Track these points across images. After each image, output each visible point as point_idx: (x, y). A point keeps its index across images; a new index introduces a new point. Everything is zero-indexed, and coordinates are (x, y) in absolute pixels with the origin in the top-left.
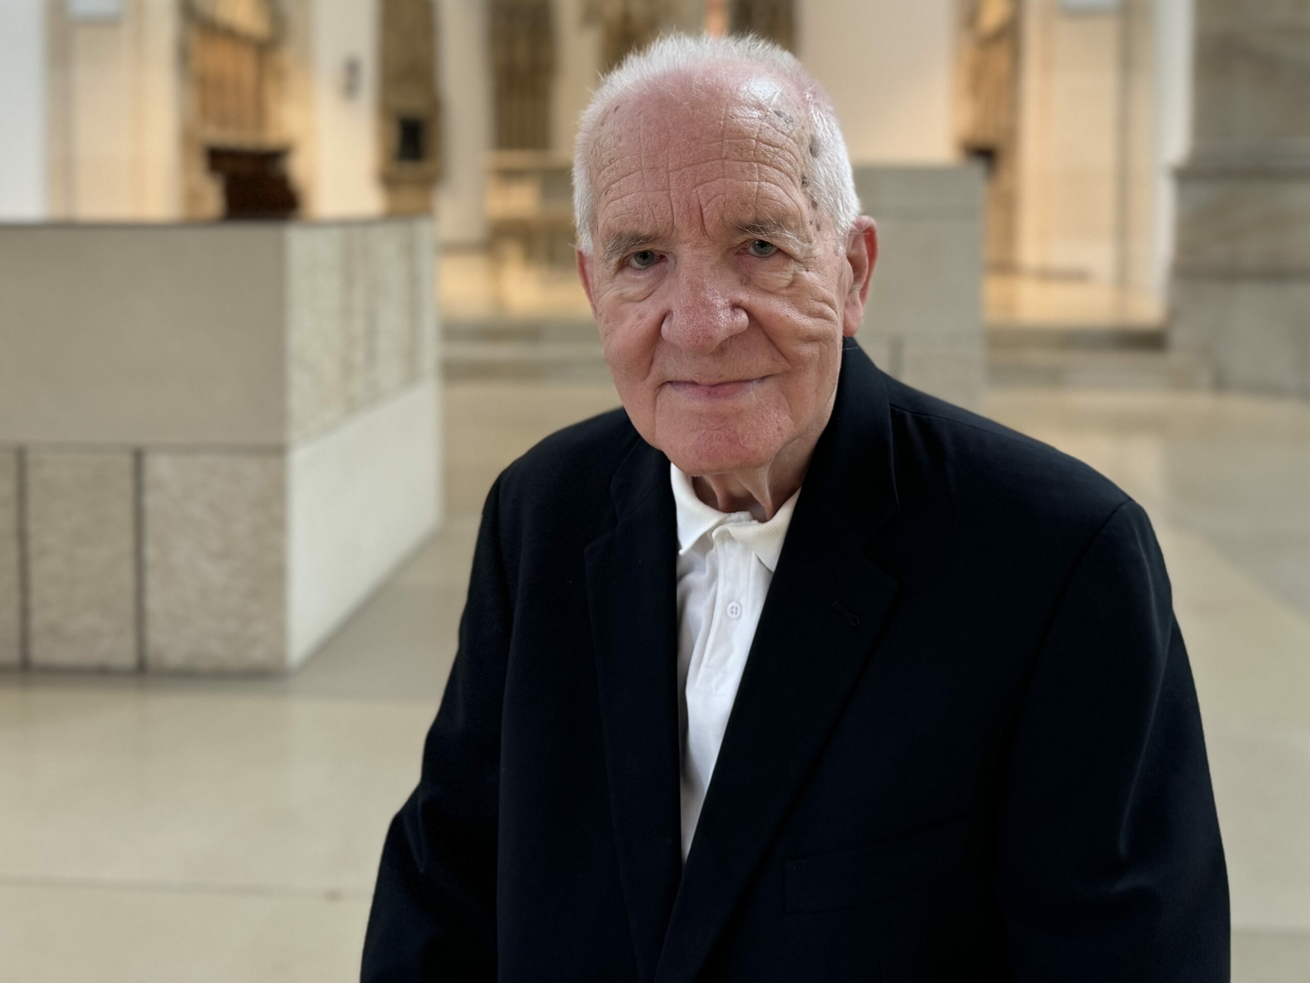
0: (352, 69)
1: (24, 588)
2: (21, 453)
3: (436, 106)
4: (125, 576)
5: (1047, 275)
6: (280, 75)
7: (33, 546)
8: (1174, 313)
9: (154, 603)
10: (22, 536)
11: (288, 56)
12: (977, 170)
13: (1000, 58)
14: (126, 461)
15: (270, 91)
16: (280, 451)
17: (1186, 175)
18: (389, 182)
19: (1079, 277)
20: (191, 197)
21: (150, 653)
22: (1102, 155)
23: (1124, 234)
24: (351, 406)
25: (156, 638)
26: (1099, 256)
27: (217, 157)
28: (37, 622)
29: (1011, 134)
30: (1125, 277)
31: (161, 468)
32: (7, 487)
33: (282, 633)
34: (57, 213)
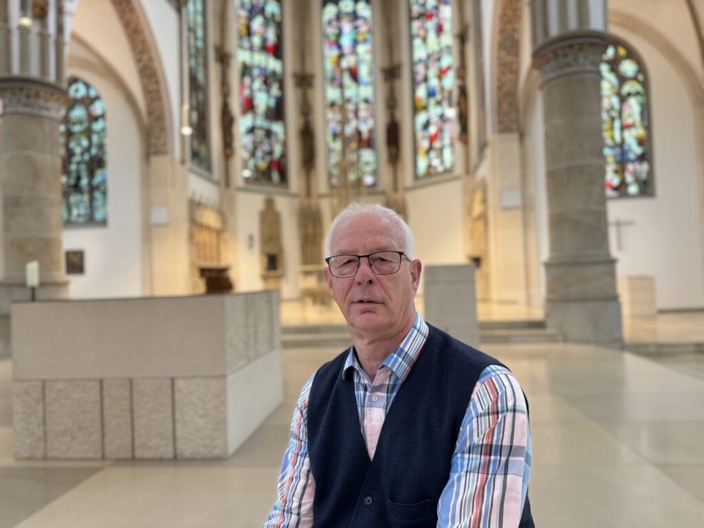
0: (251, 238)
1: (133, 430)
2: (131, 381)
3: (281, 250)
4: (169, 425)
5: (501, 302)
6: (225, 242)
7: (136, 415)
8: (547, 315)
9: (179, 434)
10: (132, 411)
11: (227, 236)
12: (473, 265)
13: (481, 226)
14: (169, 382)
15: (223, 247)
16: (223, 377)
17: (548, 266)
18: (265, 278)
19: (514, 302)
20: (195, 286)
21: (178, 452)
22: (520, 259)
23: (528, 287)
24: (249, 360)
25: (180, 447)
26: (520, 295)
27: (204, 272)
28: (137, 442)
29: (486, 251)
30: (529, 302)
31: (181, 384)
32: (127, 393)
33: (226, 443)
34: (147, 293)
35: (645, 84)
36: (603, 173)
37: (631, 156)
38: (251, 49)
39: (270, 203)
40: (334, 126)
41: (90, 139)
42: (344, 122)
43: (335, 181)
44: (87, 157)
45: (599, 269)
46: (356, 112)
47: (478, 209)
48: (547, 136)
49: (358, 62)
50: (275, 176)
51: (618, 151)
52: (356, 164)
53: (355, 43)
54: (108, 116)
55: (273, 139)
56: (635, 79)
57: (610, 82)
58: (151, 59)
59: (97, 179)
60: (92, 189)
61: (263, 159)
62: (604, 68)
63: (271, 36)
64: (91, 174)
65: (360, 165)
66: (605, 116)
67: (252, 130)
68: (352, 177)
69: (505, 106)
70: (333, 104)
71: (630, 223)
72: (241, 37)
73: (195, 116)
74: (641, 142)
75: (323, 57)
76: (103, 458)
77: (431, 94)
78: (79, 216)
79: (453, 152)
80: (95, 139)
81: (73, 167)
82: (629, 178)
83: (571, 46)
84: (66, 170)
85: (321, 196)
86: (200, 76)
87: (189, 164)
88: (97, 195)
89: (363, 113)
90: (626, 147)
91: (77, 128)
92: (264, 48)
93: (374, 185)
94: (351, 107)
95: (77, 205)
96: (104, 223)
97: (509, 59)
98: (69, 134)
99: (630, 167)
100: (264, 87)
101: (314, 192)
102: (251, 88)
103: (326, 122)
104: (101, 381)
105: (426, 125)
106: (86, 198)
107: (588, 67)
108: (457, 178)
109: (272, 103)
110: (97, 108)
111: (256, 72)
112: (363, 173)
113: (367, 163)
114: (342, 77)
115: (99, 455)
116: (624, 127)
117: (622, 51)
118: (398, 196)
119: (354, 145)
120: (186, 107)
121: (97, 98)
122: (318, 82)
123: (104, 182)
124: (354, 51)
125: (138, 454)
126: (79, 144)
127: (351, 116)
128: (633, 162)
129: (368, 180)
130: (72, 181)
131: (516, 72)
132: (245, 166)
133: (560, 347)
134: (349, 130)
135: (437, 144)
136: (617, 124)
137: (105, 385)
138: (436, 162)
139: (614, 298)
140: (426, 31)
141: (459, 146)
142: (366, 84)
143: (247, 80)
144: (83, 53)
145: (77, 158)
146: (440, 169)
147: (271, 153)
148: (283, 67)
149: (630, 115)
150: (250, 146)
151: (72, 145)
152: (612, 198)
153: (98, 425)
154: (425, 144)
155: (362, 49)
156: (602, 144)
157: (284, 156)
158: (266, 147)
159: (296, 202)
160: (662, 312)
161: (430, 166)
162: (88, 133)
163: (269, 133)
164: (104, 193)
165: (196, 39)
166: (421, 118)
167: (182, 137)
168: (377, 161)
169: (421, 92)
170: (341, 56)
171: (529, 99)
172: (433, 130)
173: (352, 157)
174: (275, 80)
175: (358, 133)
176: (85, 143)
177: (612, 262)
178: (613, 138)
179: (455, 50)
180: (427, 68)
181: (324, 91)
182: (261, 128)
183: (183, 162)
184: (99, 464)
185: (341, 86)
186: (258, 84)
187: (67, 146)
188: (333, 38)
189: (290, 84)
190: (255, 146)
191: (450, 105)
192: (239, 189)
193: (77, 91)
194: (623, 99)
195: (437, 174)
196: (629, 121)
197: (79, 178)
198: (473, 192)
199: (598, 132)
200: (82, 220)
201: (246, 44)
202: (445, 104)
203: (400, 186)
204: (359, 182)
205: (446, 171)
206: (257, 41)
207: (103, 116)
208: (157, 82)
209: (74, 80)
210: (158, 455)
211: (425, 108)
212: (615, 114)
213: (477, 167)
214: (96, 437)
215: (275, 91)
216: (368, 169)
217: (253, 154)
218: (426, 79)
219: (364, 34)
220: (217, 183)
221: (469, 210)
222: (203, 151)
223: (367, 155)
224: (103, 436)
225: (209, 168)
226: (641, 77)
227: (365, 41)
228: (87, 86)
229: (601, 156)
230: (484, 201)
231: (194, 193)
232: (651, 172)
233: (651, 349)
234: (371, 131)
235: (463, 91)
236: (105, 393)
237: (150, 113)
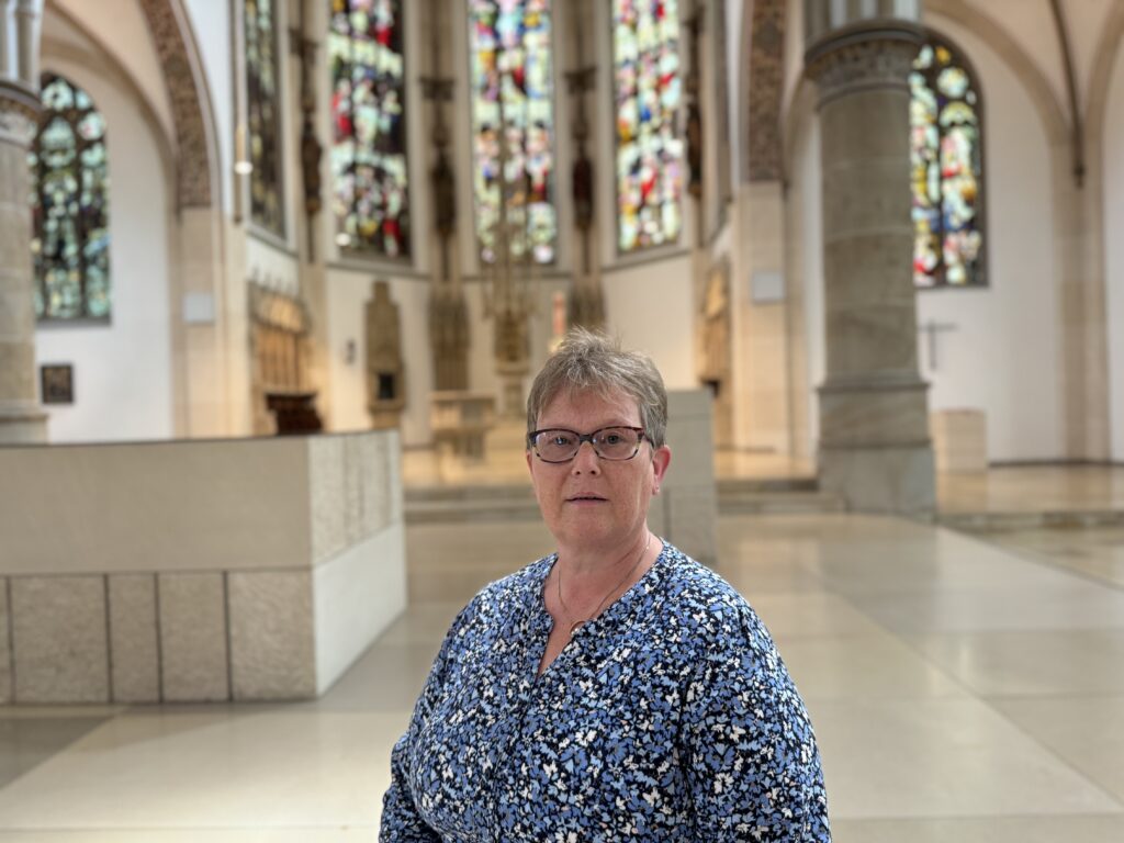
0: (351, 346)
1: (160, 656)
2: (156, 576)
3: (401, 366)
4: (220, 646)
5: (750, 451)
6: (309, 352)
7: (164, 631)
8: (821, 470)
9: (236, 661)
10: (158, 625)
11: (313, 341)
12: (708, 392)
13: (720, 330)
14: (218, 578)
15: (303, 361)
16: (308, 569)
17: (824, 392)
18: (374, 411)
19: (768, 451)
20: (258, 423)
21: (235, 689)
22: (778, 382)
23: (792, 425)
24: (351, 542)
25: (239, 681)
26: (779, 439)
27: (273, 401)
28: (167, 675)
29: (728, 372)
30: (793, 450)
31: (238, 581)
32: (148, 597)
33: (313, 675)
34: (182, 434)
35: (978, 108)
36: (911, 249)
37: (954, 222)
38: (351, 33)
39: (381, 289)
40: (485, 166)
41: (79, 179)
42: (503, 157)
43: (488, 255)
44: (74, 208)
45: (904, 398)
46: (523, 143)
47: (715, 304)
48: (827, 188)
49: (525, 62)
50: (391, 245)
51: (933, 214)
52: (522, 228)
53: (522, 28)
54: (110, 140)
55: (387, 183)
56: (963, 99)
57: (925, 104)
58: (181, 46)
59: (93, 246)
60: (84, 263)
61: (370, 215)
62: (916, 82)
63: (384, 15)
64: (83, 238)
65: (529, 230)
66: (916, 159)
67: (352, 168)
68: (517, 249)
69: (761, 139)
70: (485, 129)
71: (950, 327)
72: (333, 14)
73: (257, 143)
74: (969, 201)
75: (468, 52)
76: (111, 701)
77: (644, 117)
78: (63, 307)
79: (679, 212)
80: (88, 178)
81: (52, 225)
82: (950, 257)
83: (864, 44)
84: (39, 231)
85: (467, 279)
86: (266, 77)
87: (247, 223)
88: (94, 272)
89: (534, 144)
90: (946, 207)
91: (56, 161)
92: (372, 33)
93: (552, 263)
94: (514, 133)
95: (60, 289)
96: (105, 319)
97: (769, 62)
98: (43, 170)
99: (952, 239)
100: (372, 98)
101: (455, 273)
102: (350, 98)
103: (473, 158)
104: (106, 577)
105: (636, 167)
106: (74, 277)
107: (892, 79)
108: (684, 253)
109: (386, 124)
110: (92, 127)
111: (359, 73)
112: (536, 243)
113: (541, 227)
114: (500, 85)
115: (104, 697)
116: (943, 177)
117: (944, 55)
118: (591, 281)
119: (519, 197)
120: (243, 128)
121: (91, 110)
122: (460, 92)
123: (104, 250)
124: (520, 44)
125: (170, 693)
126: (61, 187)
127: (515, 148)
128: (956, 231)
129: (543, 254)
130: (50, 249)
131: (778, 84)
132: (341, 228)
133: (839, 519)
134: (512, 171)
135: (653, 198)
136: (934, 171)
137: (113, 583)
138: (651, 227)
139: (924, 443)
140: (637, 14)
141: (687, 202)
142: (540, 97)
143: (344, 86)
144: (65, 33)
145: (58, 211)
146: (658, 238)
147: (383, 206)
148: (404, 65)
149: (954, 158)
150: (349, 194)
151: (49, 188)
152: (924, 288)
153: (103, 649)
154: (633, 197)
155: (533, 39)
156: (910, 203)
157: (405, 211)
158: (376, 197)
159: (424, 289)
160: (996, 465)
161: (641, 233)
162: (77, 168)
163: (380, 174)
164: (106, 270)
165: (258, 14)
166: (628, 155)
167: (236, 177)
168: (557, 224)
169: (628, 113)
170: (498, 50)
171: (799, 127)
172: (646, 175)
173: (516, 216)
174: (390, 88)
175: (527, 176)
176: (71, 185)
177: (923, 387)
178: (926, 194)
179: (683, 47)
180: (637, 73)
181: (470, 107)
182: (367, 165)
183: (238, 220)
184: (104, 711)
185: (499, 99)
186: (361, 93)
187: (40, 189)
188: (485, 20)
189: (414, 94)
190: (357, 197)
191: (675, 135)
192: (332, 266)
193: (56, 96)
194: (943, 131)
195: (653, 246)
196: (951, 166)
197: (61, 244)
198: (710, 275)
199: (904, 184)
200: (67, 313)
201: (342, 26)
202: (666, 133)
203: (594, 265)
204: (528, 256)
205: (667, 242)
206: (359, 21)
207: (101, 140)
208: (193, 86)
209: (49, 79)
210: (202, 694)
211: (634, 139)
212: (930, 155)
213: (715, 236)
214: (99, 668)
215: (390, 105)
216: (543, 236)
217: (354, 208)
218: (635, 93)
219: (536, 15)
220: (294, 255)
221: (702, 307)
222: (271, 201)
223: (541, 213)
224: (110, 666)
225: (281, 230)
226: (971, 98)
227: (538, 26)
228: (74, 89)
229: (908, 219)
230: (726, 291)
231: (256, 271)
232: (983, 248)
233: (979, 522)
234: (546, 174)
235: (695, 113)
236: (112, 595)
237: (181, 138)
